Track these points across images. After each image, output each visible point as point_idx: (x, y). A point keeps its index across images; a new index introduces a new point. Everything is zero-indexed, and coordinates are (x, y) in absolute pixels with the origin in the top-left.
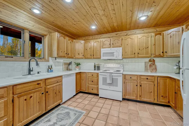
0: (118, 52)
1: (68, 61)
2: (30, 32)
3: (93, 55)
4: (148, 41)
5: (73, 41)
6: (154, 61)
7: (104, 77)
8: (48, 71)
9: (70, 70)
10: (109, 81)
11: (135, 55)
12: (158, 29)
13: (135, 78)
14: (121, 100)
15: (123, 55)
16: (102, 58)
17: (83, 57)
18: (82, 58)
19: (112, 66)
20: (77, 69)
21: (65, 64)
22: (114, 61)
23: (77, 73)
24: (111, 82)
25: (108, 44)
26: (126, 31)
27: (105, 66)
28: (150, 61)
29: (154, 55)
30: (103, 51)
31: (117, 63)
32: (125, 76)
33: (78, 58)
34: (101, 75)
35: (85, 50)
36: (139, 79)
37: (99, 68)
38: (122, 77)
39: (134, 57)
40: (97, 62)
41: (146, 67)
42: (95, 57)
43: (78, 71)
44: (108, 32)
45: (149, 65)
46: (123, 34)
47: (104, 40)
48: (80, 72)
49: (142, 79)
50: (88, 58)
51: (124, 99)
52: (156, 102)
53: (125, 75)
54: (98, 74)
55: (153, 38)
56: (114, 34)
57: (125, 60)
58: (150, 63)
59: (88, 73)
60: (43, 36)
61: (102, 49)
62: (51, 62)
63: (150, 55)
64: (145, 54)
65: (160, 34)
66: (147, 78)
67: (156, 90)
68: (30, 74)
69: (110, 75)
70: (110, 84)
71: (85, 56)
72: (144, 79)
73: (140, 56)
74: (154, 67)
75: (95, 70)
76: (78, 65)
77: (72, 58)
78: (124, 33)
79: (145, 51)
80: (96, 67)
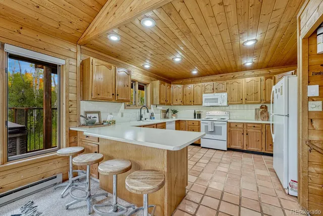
0: (222, 98)
1: (166, 108)
2: (139, 83)
3: (193, 101)
4: (257, 86)
5: (170, 87)
6: (266, 107)
7: (206, 125)
8: (151, 119)
9: (168, 118)
10: (210, 129)
11: (243, 101)
12: (271, 71)
13: (241, 126)
14: (226, 150)
15: (228, 101)
16: (204, 104)
17: (181, 103)
18: (180, 105)
19: (216, 114)
20: (174, 117)
21: (163, 111)
22: (218, 108)
23: (176, 121)
24: (213, 130)
25: (211, 89)
26: (232, 73)
27: (207, 114)
28: (261, 107)
29: (264, 101)
30: (205, 96)
31: (222, 110)
32: (229, 125)
33: (176, 105)
34: (202, 123)
35: (184, 95)
36: (245, 127)
37: (199, 116)
38: (226, 125)
39: (242, 103)
40: (197, 109)
41: (256, 114)
42: (195, 103)
43: (174, 119)
44: (210, 74)
45: (260, 112)
46: (228, 77)
47: (206, 84)
48: (179, 121)
49: (249, 127)
50: (187, 105)
51: (229, 149)
52: (263, 151)
53: (230, 123)
54: (199, 122)
55: (263, 83)
56: (218, 77)
57: (231, 107)
58: (262, 110)
59: (188, 121)
60: (145, 85)
61: (204, 95)
62: (152, 109)
63: (259, 101)
64: (254, 100)
65: (271, 78)
66: (254, 126)
67: (264, 138)
68: (141, 120)
69: (211, 123)
70: (211, 133)
71: (183, 103)
72: (250, 127)
73: (248, 102)
74: (265, 114)
75: (195, 118)
76: (175, 112)
77: (170, 104)
78: (230, 75)
79: (254, 97)
80: (196, 115)
